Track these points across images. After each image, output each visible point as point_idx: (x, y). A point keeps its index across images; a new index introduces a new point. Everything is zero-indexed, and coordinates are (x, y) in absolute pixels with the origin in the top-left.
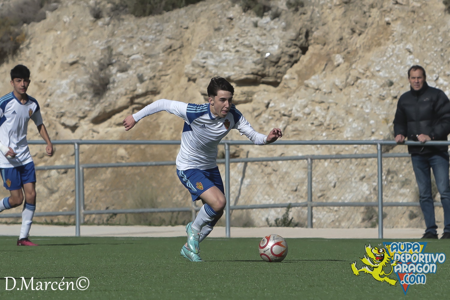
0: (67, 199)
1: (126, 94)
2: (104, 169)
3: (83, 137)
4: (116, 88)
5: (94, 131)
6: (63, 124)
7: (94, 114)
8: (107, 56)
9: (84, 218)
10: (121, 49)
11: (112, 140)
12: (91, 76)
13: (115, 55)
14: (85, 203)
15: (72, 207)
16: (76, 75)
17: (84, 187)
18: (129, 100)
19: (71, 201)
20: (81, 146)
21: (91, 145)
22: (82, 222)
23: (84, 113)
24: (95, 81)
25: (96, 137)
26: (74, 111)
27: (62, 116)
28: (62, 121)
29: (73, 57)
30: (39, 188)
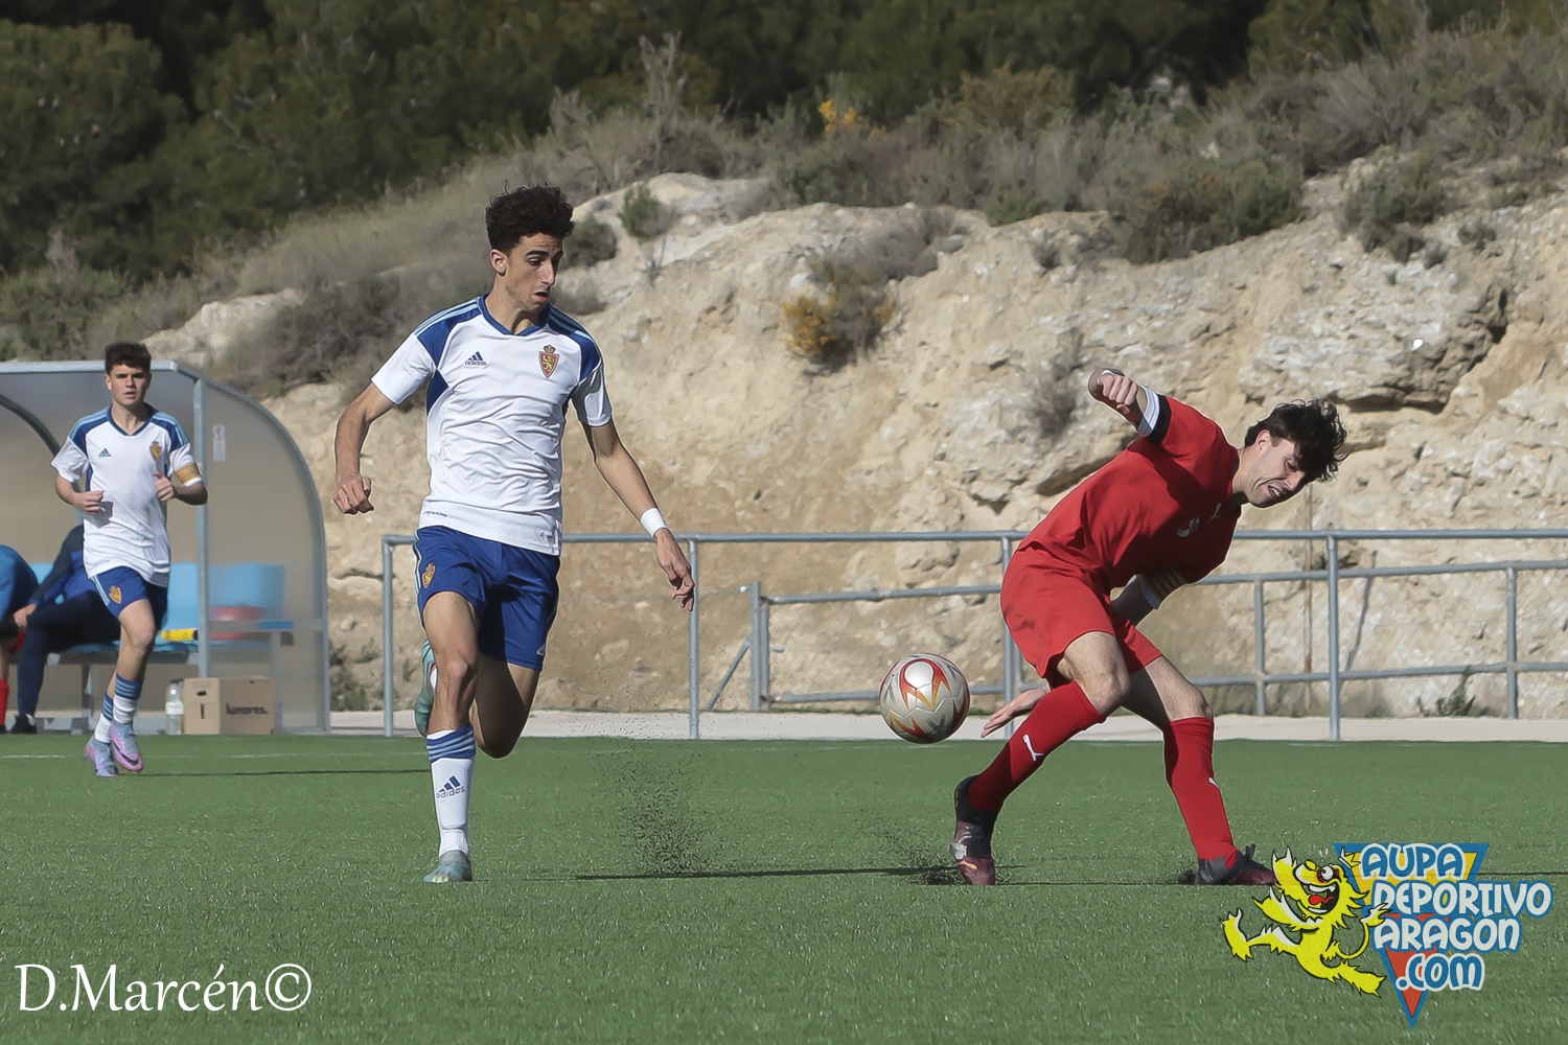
1: (1111, 432)
3: (1018, 524)
6: (976, 497)
7: (1042, 475)
8: (1072, 349)
10: (1099, 334)
12: (1036, 392)
13: (1088, 347)
16: (1003, 391)
23: (1020, 472)
24: (1044, 402)
26: (999, 468)
27: (973, 479)
28: (973, 491)
29: (997, 352)
30: (924, 634)
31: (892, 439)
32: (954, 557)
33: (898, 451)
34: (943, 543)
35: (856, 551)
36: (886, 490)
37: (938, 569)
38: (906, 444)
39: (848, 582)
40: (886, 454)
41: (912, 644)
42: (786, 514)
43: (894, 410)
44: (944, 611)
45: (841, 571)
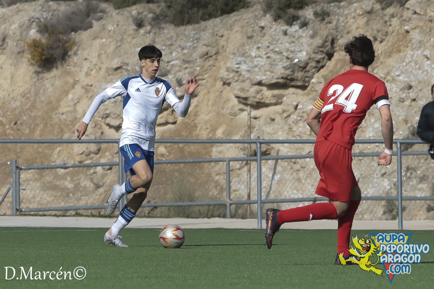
6: (108, 125)
26: (118, 112)
27: (107, 117)
28: (107, 122)
29: (117, 63)
30: (86, 183)
31: (72, 100)
32: (99, 150)
33: (75, 105)
34: (94, 144)
35: (57, 147)
36: (70, 121)
37: (92, 155)
38: (78, 102)
39: (54, 160)
40: (70, 106)
41: (81, 187)
42: (27, 131)
43: (73, 87)
44: (94, 173)
45: (51, 156)
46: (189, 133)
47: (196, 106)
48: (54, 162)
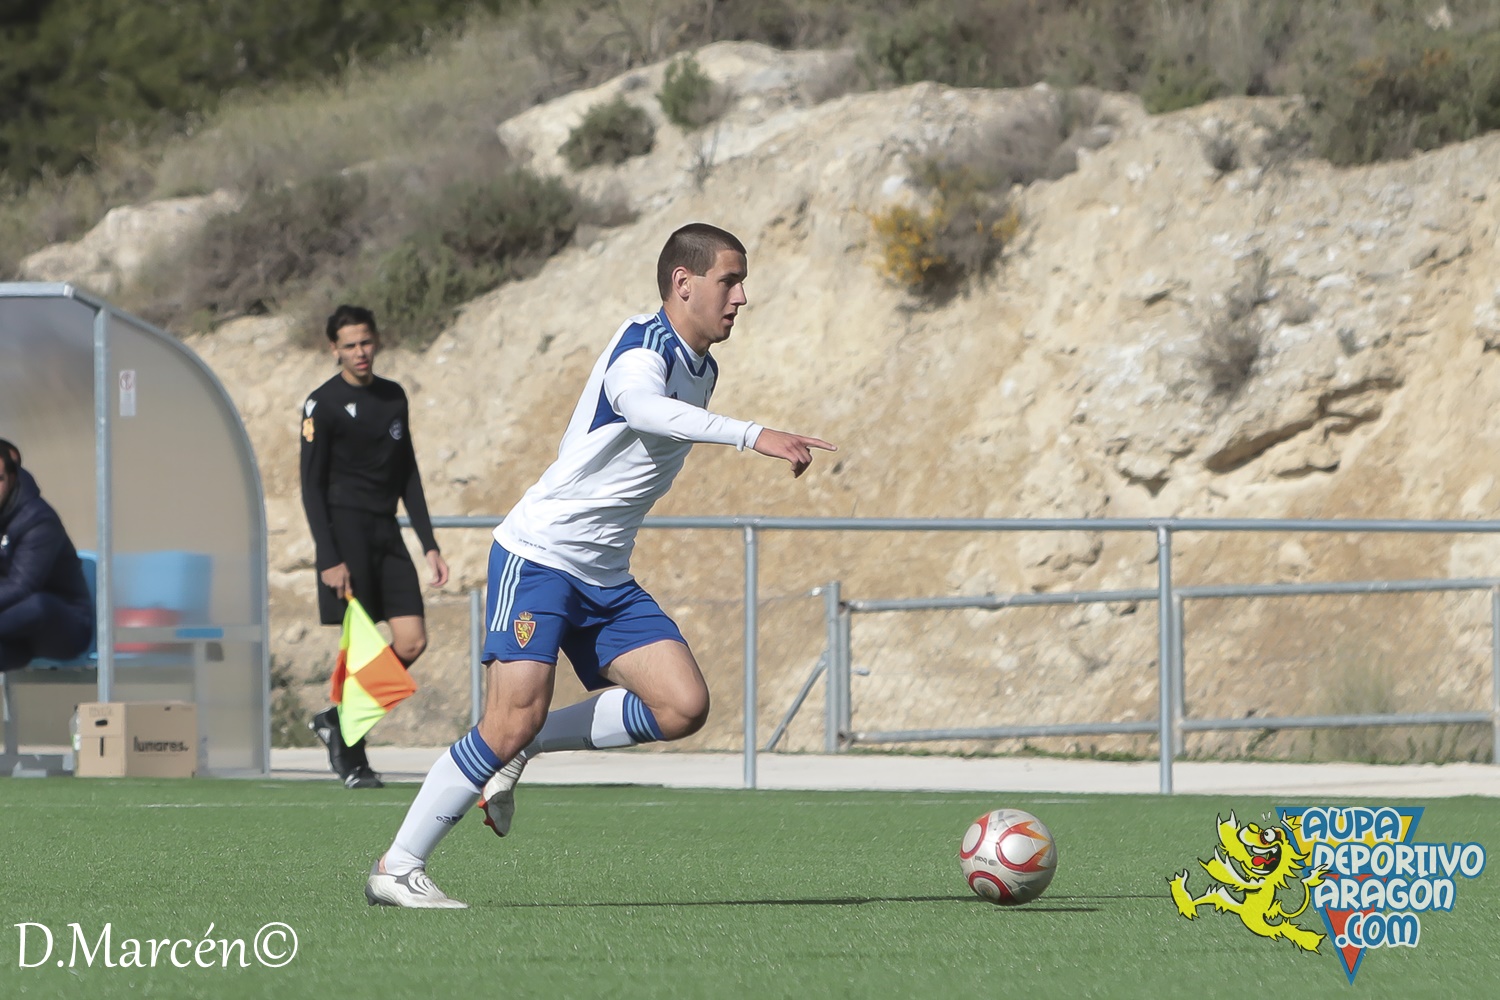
0: (1135, 688)
1: (1305, 388)
2: (1243, 600)
3: (1181, 509)
4: (1278, 368)
5: (1213, 493)
6: (1125, 473)
7: (1213, 444)
8: (1254, 279)
9: (1183, 742)
10: (1290, 258)
11: (1264, 520)
12: (1206, 334)
13: (1276, 276)
14: (1188, 698)
15: (1150, 710)
16: (1163, 333)
17: (1183, 654)
18: (1313, 405)
19: (1146, 692)
20: (1176, 536)
21: (1205, 534)
22: (1178, 751)
23: (1185, 441)
24: (1217, 349)
25: (1219, 510)
26: (1156, 435)
27: (1122, 450)
28: (1122, 465)
29: (1155, 282)
30: (1056, 654)
31: (1015, 395)
32: (1096, 552)
33: (1023, 411)
34: (1081, 534)
35: (967, 543)
36: (1007, 462)
37: (1075, 568)
38: (1033, 402)
39: (956, 583)
40: (1008, 416)
41: (1040, 666)
42: (874, 492)
43: (1017, 357)
44: (1082, 623)
45: (947, 570)
46: (1379, 500)
47: (1400, 417)
48: (958, 588)
